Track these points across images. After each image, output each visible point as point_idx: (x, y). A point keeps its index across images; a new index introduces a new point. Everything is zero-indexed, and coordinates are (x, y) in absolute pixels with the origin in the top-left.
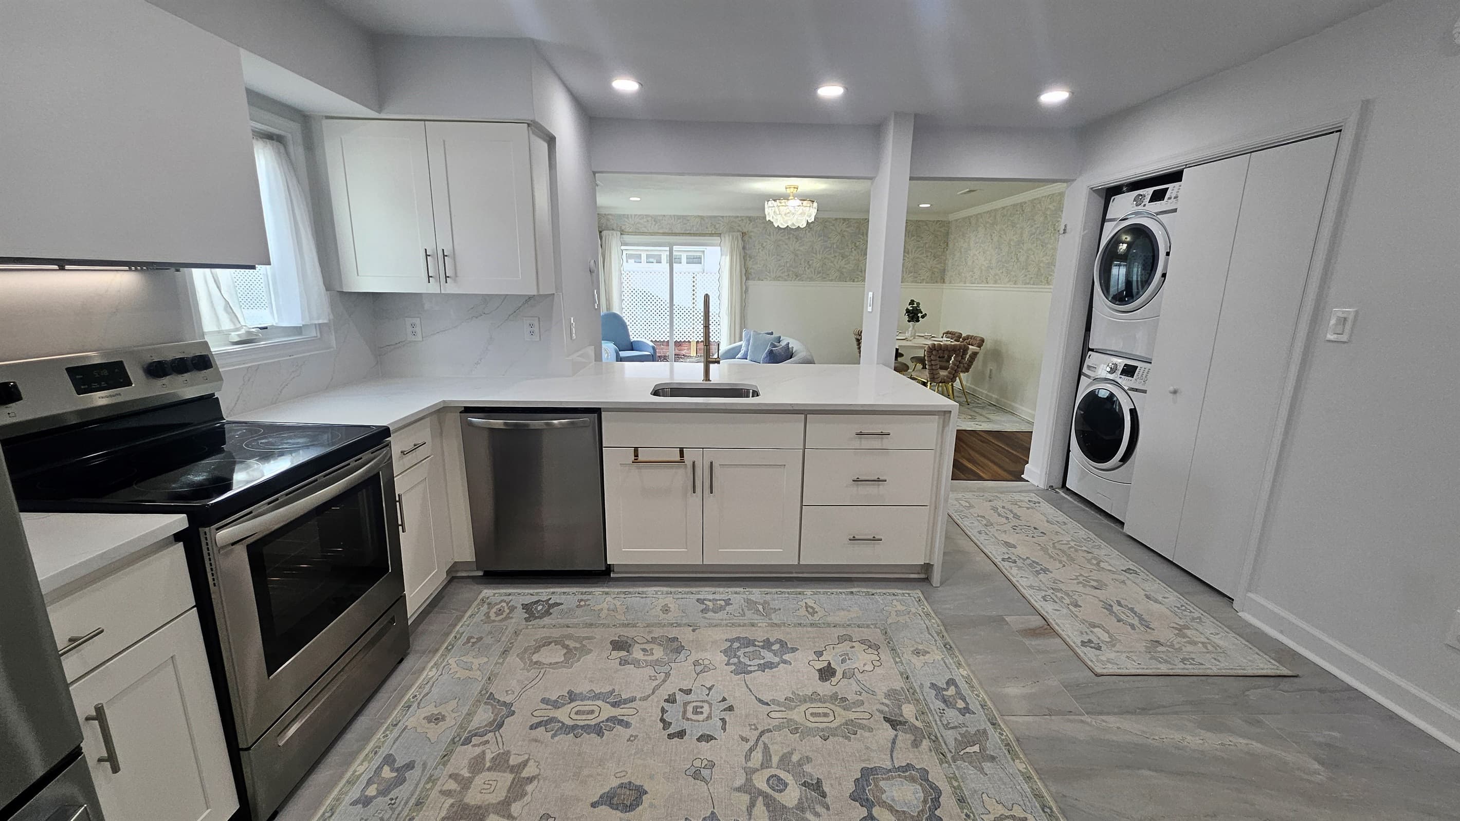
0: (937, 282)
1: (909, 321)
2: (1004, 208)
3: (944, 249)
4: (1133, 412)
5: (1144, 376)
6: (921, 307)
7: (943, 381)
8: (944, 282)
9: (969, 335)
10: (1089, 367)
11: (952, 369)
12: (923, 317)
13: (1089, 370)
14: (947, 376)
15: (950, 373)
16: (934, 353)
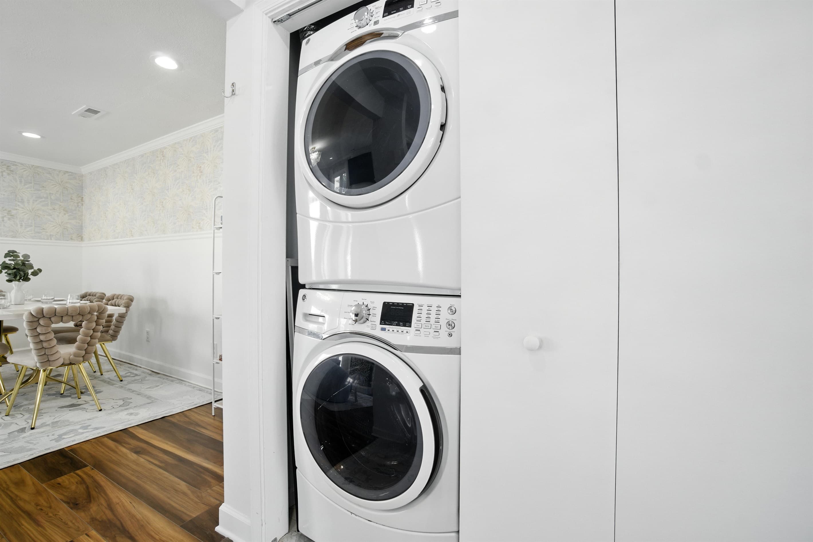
0: (72, 239)
1: (9, 281)
2: (142, 156)
3: (78, 203)
4: (425, 392)
5: (433, 320)
6: (32, 261)
7: (68, 362)
8: (82, 239)
9: (115, 295)
10: (308, 316)
11: (83, 342)
12: (35, 274)
13: (307, 320)
14: (76, 355)
15: (79, 348)
16: (41, 322)
